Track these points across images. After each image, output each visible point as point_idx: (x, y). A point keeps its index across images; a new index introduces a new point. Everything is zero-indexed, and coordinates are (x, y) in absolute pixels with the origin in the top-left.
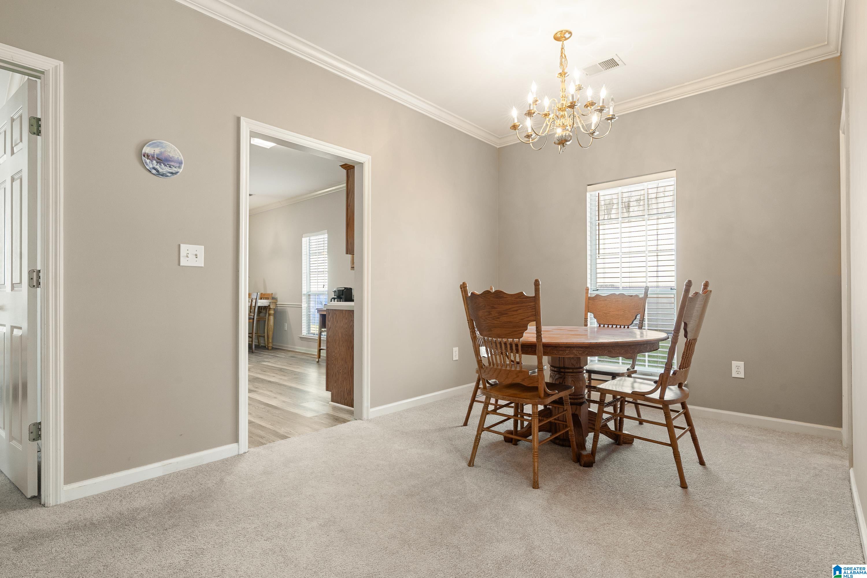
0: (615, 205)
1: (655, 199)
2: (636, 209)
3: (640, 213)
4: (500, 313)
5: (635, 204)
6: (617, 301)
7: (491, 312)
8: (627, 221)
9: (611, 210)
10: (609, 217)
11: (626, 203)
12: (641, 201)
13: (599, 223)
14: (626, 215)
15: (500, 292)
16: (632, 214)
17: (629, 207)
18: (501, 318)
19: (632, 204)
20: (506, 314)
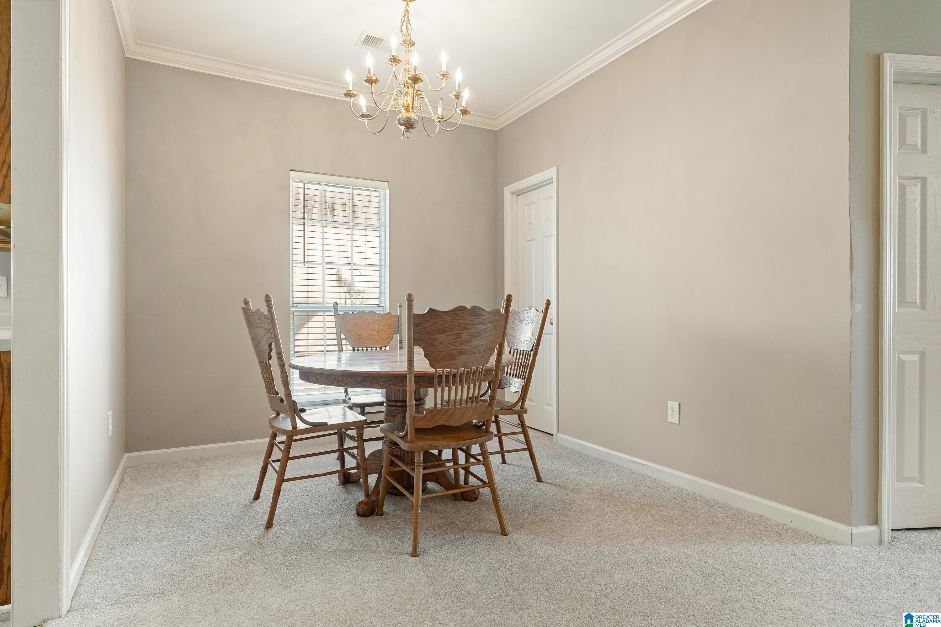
0: (318, 203)
1: (367, 208)
2: (342, 213)
3: (346, 220)
4: (472, 335)
5: (341, 207)
6: (368, 319)
7: (460, 335)
8: (330, 225)
9: (312, 209)
10: (310, 216)
11: (330, 205)
12: (347, 206)
13: (304, 223)
14: (330, 218)
15: (478, 309)
16: (336, 219)
17: (333, 209)
18: (472, 342)
19: (336, 207)
20: (479, 336)
